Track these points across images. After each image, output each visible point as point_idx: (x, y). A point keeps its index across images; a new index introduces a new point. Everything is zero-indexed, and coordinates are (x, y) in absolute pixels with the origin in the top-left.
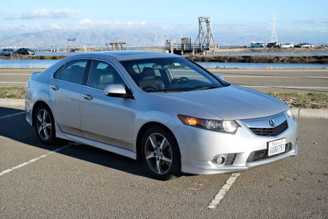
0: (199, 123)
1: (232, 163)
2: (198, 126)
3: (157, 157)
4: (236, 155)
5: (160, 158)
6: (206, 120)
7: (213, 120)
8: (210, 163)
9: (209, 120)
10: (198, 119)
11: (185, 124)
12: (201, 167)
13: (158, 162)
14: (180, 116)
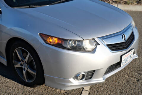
0: (60, 42)
1: (91, 78)
2: (59, 45)
3: (23, 67)
4: (94, 71)
5: (26, 69)
6: (67, 40)
7: (74, 40)
8: (71, 80)
9: (70, 40)
10: (59, 39)
11: (47, 43)
12: (63, 84)
13: (24, 72)
14: (41, 35)
